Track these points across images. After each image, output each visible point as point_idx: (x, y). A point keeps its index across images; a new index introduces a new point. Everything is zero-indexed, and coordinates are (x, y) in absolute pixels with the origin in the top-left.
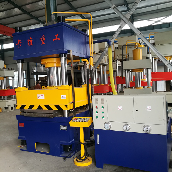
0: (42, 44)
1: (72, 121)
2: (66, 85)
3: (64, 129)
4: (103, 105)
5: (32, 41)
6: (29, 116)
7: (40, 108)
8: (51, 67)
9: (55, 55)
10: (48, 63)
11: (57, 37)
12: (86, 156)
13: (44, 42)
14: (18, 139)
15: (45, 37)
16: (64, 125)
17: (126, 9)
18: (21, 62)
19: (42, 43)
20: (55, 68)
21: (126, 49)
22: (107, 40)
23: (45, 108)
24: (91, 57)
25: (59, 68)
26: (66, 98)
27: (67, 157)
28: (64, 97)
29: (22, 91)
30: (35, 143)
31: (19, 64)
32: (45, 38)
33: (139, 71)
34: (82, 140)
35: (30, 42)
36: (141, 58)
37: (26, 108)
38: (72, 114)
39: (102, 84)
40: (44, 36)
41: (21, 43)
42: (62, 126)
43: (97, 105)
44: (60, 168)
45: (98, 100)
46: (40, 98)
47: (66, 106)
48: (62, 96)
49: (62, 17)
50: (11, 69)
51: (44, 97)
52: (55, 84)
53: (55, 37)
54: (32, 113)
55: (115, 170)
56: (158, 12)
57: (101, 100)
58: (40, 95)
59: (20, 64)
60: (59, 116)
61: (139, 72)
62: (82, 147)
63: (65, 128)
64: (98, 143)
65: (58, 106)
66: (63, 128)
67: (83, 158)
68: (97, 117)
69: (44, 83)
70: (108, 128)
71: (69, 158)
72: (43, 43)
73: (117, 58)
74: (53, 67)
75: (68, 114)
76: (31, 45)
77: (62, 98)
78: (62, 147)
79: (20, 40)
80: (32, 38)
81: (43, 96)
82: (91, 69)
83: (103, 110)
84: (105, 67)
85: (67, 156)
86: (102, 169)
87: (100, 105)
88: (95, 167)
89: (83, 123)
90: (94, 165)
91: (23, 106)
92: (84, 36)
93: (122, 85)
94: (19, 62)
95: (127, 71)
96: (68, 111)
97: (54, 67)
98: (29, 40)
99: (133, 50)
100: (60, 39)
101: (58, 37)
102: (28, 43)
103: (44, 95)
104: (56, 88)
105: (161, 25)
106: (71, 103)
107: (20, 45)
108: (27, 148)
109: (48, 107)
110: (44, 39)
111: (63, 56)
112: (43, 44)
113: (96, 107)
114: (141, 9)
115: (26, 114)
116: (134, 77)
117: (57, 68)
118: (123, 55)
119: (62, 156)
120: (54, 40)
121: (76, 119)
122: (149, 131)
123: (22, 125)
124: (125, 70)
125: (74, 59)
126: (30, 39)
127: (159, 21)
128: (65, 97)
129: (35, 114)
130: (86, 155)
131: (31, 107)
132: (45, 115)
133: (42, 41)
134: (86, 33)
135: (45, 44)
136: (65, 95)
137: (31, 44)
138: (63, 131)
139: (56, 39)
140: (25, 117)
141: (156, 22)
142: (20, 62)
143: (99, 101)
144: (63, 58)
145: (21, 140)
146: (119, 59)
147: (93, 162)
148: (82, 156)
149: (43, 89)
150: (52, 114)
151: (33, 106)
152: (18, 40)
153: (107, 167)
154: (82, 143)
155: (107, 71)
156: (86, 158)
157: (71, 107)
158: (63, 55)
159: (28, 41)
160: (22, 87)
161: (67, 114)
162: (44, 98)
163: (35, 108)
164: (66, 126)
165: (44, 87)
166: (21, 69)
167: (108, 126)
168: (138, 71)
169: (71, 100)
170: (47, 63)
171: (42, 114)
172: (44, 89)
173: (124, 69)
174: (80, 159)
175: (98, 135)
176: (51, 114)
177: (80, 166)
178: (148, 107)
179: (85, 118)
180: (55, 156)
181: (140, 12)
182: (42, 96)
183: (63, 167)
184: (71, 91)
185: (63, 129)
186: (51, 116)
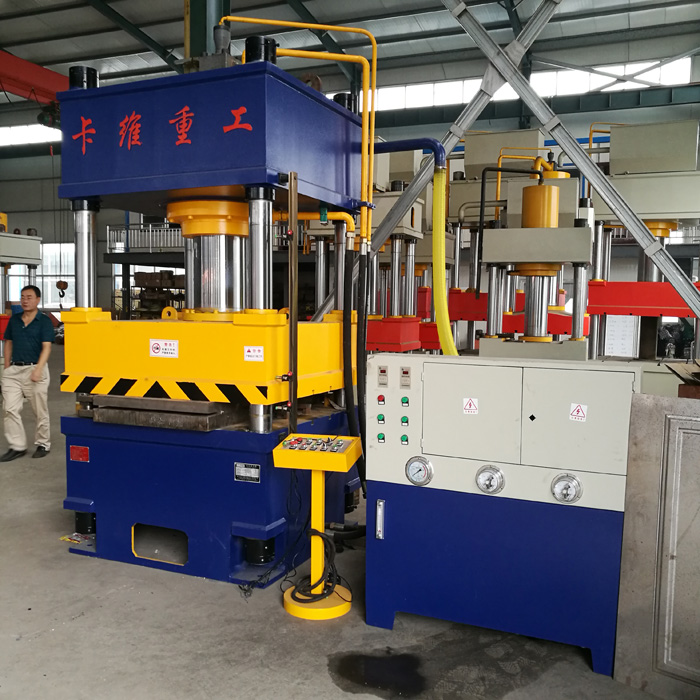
0: (178, 143)
1: (285, 446)
2: (265, 308)
3: (248, 475)
4: (405, 393)
5: (139, 125)
6: (114, 422)
7: (157, 391)
8: (204, 235)
9: (224, 190)
10: (195, 217)
11: (239, 119)
12: (331, 584)
13: (185, 136)
14: (65, 507)
15: (192, 114)
16: (248, 461)
17: (504, 16)
18: (89, 209)
19: (179, 137)
20: (223, 238)
21: (497, 182)
22: (428, 140)
23: (177, 395)
24: (365, 204)
25: (237, 242)
26: (261, 359)
27: (253, 584)
28: (257, 353)
29: (88, 320)
30: (133, 528)
31: (82, 214)
32: (191, 121)
33: (543, 273)
34: (318, 521)
35: (131, 129)
36: (554, 222)
37: (102, 389)
38: (282, 424)
39: (396, 314)
40: (187, 112)
41: (93, 131)
42: (243, 465)
43: (383, 391)
44: (228, 621)
45: (389, 372)
46: (160, 354)
47: (263, 390)
48: (246, 349)
49: (263, 42)
50: (29, 235)
51: (176, 352)
52: (217, 302)
53: (232, 120)
54: (125, 412)
55: (435, 637)
56: (628, 41)
57: (399, 373)
58: (162, 343)
59: (85, 213)
60: (233, 427)
61: (543, 277)
62: (317, 546)
63: (254, 473)
64: (380, 535)
65: (229, 390)
66: (246, 472)
67: (318, 590)
68: (381, 437)
69: (156, 297)
70: (419, 478)
71: (262, 586)
72: (182, 139)
73: (459, 217)
74: (213, 235)
75: (267, 421)
76: (133, 143)
77: (247, 359)
78: (238, 544)
79: (90, 121)
80: (139, 117)
81: (172, 347)
82: (364, 253)
83: (405, 411)
84: (412, 247)
85: (255, 578)
86: (388, 631)
87: (394, 393)
88: (363, 623)
89: (328, 455)
90: (358, 618)
91: (90, 383)
92: (341, 119)
93: (470, 326)
94: (82, 209)
95: (495, 269)
96: (267, 409)
97: (220, 234)
98: (126, 124)
99: (526, 190)
100: (250, 128)
101: (245, 119)
102: (121, 133)
103: (175, 344)
104: (224, 317)
105: (637, 93)
106: (283, 380)
107: (90, 141)
108: (97, 543)
109: (190, 389)
110: (187, 122)
111: (261, 196)
112: (182, 141)
113: (381, 399)
114: (563, 23)
115: (102, 414)
116: (518, 295)
117: (230, 239)
118: (486, 204)
119: (234, 581)
120: (227, 129)
121: (299, 441)
122: (572, 497)
123: (82, 454)
124: (490, 265)
125: (301, 210)
126: (132, 118)
127: (631, 78)
128: (262, 353)
129: (137, 413)
130: (331, 578)
131: (124, 385)
132: (179, 421)
133: (180, 129)
134: (350, 109)
135: (189, 142)
136: (261, 348)
137: (132, 140)
138: (246, 485)
139: (237, 125)
140: (98, 423)
141: (621, 80)
142: (86, 207)
143: (394, 376)
144: (261, 202)
145: (73, 512)
146: (467, 220)
147: (352, 606)
148: (313, 583)
149: (165, 320)
150: (207, 419)
151: (131, 382)
152: (83, 118)
153: (405, 625)
154: (316, 533)
155: (416, 264)
156: (328, 590)
157: (279, 394)
158: (261, 189)
159: (122, 124)
160: (89, 306)
161: (265, 420)
162: (176, 355)
163: (137, 392)
164: (258, 468)
165: (169, 314)
166: (89, 234)
167: (422, 473)
168: (539, 273)
169: (283, 369)
170: (190, 217)
171: (166, 414)
172: (173, 320)
173: (485, 259)
174: (304, 591)
175: (381, 503)
176: (200, 418)
177: (304, 620)
178: (574, 406)
179: (332, 437)
180: (207, 580)
181: (560, 35)
182: (168, 347)
183: (240, 621)
184: (283, 333)
185: (246, 478)
186: (202, 423)
